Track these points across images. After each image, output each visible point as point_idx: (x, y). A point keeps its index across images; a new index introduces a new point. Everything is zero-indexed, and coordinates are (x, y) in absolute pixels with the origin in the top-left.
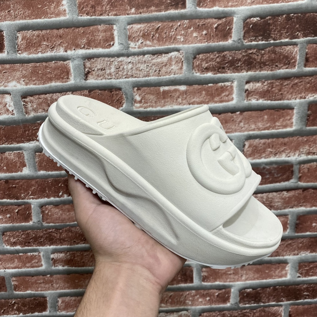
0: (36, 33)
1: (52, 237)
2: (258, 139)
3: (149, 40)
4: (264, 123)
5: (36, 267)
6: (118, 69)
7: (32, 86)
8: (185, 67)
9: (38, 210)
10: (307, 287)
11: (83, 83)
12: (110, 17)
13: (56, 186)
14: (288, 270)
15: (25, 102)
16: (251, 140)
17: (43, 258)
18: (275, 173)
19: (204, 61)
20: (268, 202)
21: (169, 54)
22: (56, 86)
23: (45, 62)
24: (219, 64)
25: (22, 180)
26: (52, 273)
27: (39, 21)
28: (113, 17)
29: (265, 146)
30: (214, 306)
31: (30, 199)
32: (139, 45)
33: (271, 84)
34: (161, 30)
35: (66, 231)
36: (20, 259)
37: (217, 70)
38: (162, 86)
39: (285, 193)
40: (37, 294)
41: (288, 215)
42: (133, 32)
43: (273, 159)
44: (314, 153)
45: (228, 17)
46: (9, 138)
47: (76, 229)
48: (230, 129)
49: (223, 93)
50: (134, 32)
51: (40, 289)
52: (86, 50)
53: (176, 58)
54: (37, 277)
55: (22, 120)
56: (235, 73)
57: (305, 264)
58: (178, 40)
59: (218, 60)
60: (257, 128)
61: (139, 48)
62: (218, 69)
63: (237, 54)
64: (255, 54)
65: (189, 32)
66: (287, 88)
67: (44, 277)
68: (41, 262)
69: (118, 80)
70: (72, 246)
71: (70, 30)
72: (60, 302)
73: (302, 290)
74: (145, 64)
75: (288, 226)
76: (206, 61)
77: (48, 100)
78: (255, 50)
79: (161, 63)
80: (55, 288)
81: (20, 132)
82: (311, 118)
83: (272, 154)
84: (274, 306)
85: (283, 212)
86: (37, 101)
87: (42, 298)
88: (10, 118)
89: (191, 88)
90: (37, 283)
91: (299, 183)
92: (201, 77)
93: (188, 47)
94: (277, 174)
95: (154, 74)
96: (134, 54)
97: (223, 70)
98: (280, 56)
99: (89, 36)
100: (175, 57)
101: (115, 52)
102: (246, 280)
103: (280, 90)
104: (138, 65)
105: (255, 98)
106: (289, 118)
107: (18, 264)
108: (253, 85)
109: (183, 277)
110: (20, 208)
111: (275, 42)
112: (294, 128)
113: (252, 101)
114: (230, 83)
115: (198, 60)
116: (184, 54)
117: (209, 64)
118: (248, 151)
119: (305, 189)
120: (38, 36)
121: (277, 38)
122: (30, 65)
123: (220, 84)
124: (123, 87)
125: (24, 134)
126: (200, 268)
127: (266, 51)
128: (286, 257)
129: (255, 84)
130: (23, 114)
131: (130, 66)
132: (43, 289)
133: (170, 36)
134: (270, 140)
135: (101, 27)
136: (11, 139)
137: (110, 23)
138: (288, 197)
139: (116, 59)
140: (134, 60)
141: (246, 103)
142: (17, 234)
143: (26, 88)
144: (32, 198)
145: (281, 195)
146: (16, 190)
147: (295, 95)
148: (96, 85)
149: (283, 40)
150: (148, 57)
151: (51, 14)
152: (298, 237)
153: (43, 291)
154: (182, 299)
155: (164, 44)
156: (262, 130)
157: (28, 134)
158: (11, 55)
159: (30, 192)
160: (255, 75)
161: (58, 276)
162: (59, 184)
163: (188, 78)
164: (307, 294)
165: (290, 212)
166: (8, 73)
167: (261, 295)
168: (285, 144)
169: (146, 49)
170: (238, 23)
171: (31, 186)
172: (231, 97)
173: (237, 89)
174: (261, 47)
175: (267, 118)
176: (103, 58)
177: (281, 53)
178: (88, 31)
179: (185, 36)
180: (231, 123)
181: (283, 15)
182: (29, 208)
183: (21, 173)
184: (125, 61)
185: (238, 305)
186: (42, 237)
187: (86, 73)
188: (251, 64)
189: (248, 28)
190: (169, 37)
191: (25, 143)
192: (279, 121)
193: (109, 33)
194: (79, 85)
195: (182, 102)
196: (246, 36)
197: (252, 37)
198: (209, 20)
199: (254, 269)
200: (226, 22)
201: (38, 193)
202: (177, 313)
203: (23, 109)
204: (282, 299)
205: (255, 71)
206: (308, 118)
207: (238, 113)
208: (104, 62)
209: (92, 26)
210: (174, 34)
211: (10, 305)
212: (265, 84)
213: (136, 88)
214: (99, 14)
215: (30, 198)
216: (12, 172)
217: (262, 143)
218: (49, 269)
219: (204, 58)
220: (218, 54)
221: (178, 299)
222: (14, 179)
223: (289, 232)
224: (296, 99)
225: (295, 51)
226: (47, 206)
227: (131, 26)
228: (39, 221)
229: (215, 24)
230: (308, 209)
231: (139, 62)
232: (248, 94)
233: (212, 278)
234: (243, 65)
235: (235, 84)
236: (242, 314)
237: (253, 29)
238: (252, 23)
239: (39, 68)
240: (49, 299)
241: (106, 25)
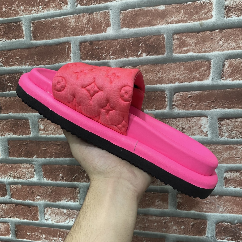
39: (3, 205)
41: (9, 223)
44: (18, 177)
75: (10, 232)
82: (11, 151)
85: (5, 220)
91: (12, 198)
119: (17, 204)
138: (6, 209)
145: (1, 206)
165: (9, 220)
206: (9, 150)
223: (11, 237)
230: (22, 220)
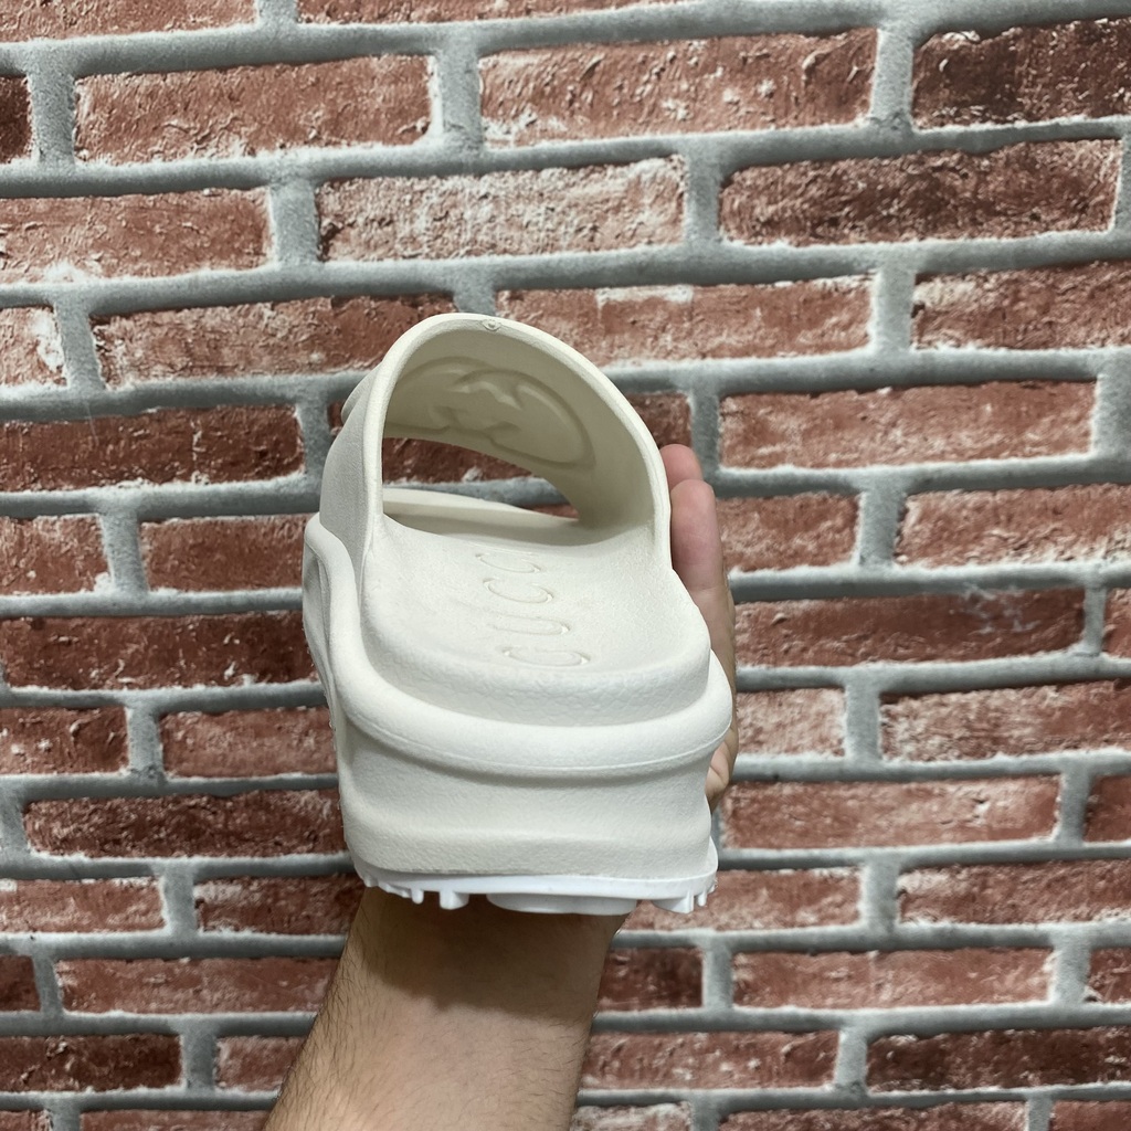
0: (144, 82)
1: (197, 825)
2: (955, 492)
3: (557, 114)
4: (981, 431)
5: (142, 927)
6: (440, 219)
7: (128, 281)
8: (688, 218)
9: (149, 727)
10: (1120, 1038)
11: (312, 271)
12: (415, 24)
13: (213, 646)
14: (1050, 974)
15: (103, 338)
16: (931, 495)
17: (167, 897)
18: (1015, 616)
19: (760, 193)
20: (985, 725)
21: (632, 165)
22: (216, 281)
23: (175, 191)
24: (818, 207)
25: (94, 617)
26: (198, 953)
27: (153, 37)
28: (423, 25)
29: (980, 517)
30: (775, 1091)
31: (121, 688)
32: (520, 131)
33: (1013, 287)
34: (604, 79)
35: (247, 805)
36: (86, 898)
37: (809, 230)
38: (603, 286)
39: (1050, 692)
40: (145, 1021)
41: (1058, 773)
42: (498, 81)
43: (1008, 565)
45: (857, 28)
46: (47, 468)
47: (282, 800)
48: (850, 451)
49: (831, 315)
50: (503, 83)
51: (153, 1006)
52: (325, 149)
53: (658, 180)
54: (147, 962)
55: (92, 402)
56: (877, 240)
57: (1116, 955)
58: (667, 113)
59: (814, 191)
60: (955, 451)
61: (519, 142)
62: (814, 227)
63: (887, 169)
64: (953, 170)
65: (708, 85)
66: (1073, 302)
67: (169, 964)
68: (158, 910)
69: (441, 263)
70: (269, 860)
71: (266, 74)
72: (225, 1055)
73: (1100, 1047)
74: (541, 201)
75: (1057, 813)
76: (770, 195)
77: (186, 331)
78: (956, 157)
79: (599, 200)
80: (208, 1003)
81: (87, 445)
83: (1006, 547)
84: (993, 1099)
85: (1040, 762)
86: (145, 335)
87: (161, 1038)
88: (50, 395)
89: (713, 294)
90: (142, 985)
91: (1105, 656)
92: (749, 254)
93: (702, 141)
94: (1023, 623)
95: (575, 242)
96: (501, 166)
97: (833, 230)
98: (1048, 180)
99: (336, 97)
100: (654, 179)
101: (430, 157)
102: (895, 1002)
103: (1045, 310)
104: (514, 206)
105: (951, 338)
106: (1074, 413)
107: (78, 914)
108: (942, 290)
109: (663, 984)
110: (85, 719)
111: (1034, 124)
112: (1092, 453)
113: (936, 348)
114: (858, 277)
115: (737, 192)
116: (686, 168)
117: (781, 204)
118: (916, 534)
119: (1126, 681)
120: (151, 95)
121: (1042, 112)
122: (123, 201)
123: (819, 282)
124: (458, 287)
125: (101, 453)
126: (729, 956)
127: (996, 160)
128: (1046, 927)
129: (951, 285)
130: (98, 381)
131: (486, 209)
132: (164, 1006)
133: (638, 99)
134: (1000, 497)
135: (381, 64)
136: (53, 470)
137: (414, 49)
138: (1061, 709)
139: (434, 182)
140: (501, 189)
141: (914, 354)
142: (75, 809)
143: (106, 287)
144: (128, 684)
145: (1035, 699)
146: (72, 655)
147: (1101, 330)
148: (362, 280)
149: (1062, 121)
150: (553, 179)
151: (199, 14)
152: (1094, 856)
153: (167, 1012)
154: (659, 1062)
155: (613, 128)
156: (971, 458)
157: (113, 452)
158: (54, 164)
159: (122, 664)
160: (951, 249)
161: (220, 962)
162: (223, 639)
163: (700, 257)
164: (1117, 1061)
165: (1065, 762)
166: (41, 230)
167: (947, 1059)
168: (1056, 512)
169: (545, 146)
170: (893, 53)
171: (123, 642)
172: (862, 333)
173: (883, 301)
174: (979, 146)
175: (994, 414)
176: (388, 180)
177: (1052, 169)
178: (332, 79)
179: (692, 98)
180: (855, 431)
181: (1069, 23)
182: (118, 720)
183: (89, 594)
184: (467, 191)
185: (863, 1090)
186: (161, 823)
187: (324, 233)
188: (939, 210)
189: (931, 70)
190: (631, 104)
191: (103, 485)
192: (1037, 424)
193: (411, 87)
194: (298, 279)
195: (676, 347)
196: (922, 101)
197: (945, 105)
198: (783, 42)
199: (926, 966)
200: (847, 47)
201: (151, 667)
202: (639, 1109)
203: (95, 363)
204: (1026, 1077)
205: (953, 237)
207: (885, 391)
208: (391, 193)
209: (348, 58)
210: (653, 90)
211: (49, 1058)
212: (987, 286)
213: (507, 293)
214: (376, 15)
215: (121, 686)
216: (59, 591)
217: (970, 505)
218: (187, 939)
219: (760, 182)
220: (815, 169)
221: (646, 1062)
222: (62, 614)
223: (1058, 837)
224: (1103, 345)
225: (1108, 161)
226: (181, 715)
227: (493, 59)
228: (151, 768)
229: (806, 57)
231: (518, 196)
232: (926, 320)
233: (771, 993)
234: (908, 211)
235: (876, 283)
236: (875, 1122)
237: (948, 77)
238: (949, 51)
239: (154, 214)
240: (187, 1043)
241: (399, 58)
